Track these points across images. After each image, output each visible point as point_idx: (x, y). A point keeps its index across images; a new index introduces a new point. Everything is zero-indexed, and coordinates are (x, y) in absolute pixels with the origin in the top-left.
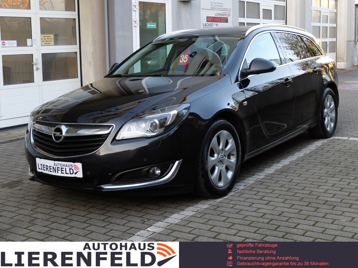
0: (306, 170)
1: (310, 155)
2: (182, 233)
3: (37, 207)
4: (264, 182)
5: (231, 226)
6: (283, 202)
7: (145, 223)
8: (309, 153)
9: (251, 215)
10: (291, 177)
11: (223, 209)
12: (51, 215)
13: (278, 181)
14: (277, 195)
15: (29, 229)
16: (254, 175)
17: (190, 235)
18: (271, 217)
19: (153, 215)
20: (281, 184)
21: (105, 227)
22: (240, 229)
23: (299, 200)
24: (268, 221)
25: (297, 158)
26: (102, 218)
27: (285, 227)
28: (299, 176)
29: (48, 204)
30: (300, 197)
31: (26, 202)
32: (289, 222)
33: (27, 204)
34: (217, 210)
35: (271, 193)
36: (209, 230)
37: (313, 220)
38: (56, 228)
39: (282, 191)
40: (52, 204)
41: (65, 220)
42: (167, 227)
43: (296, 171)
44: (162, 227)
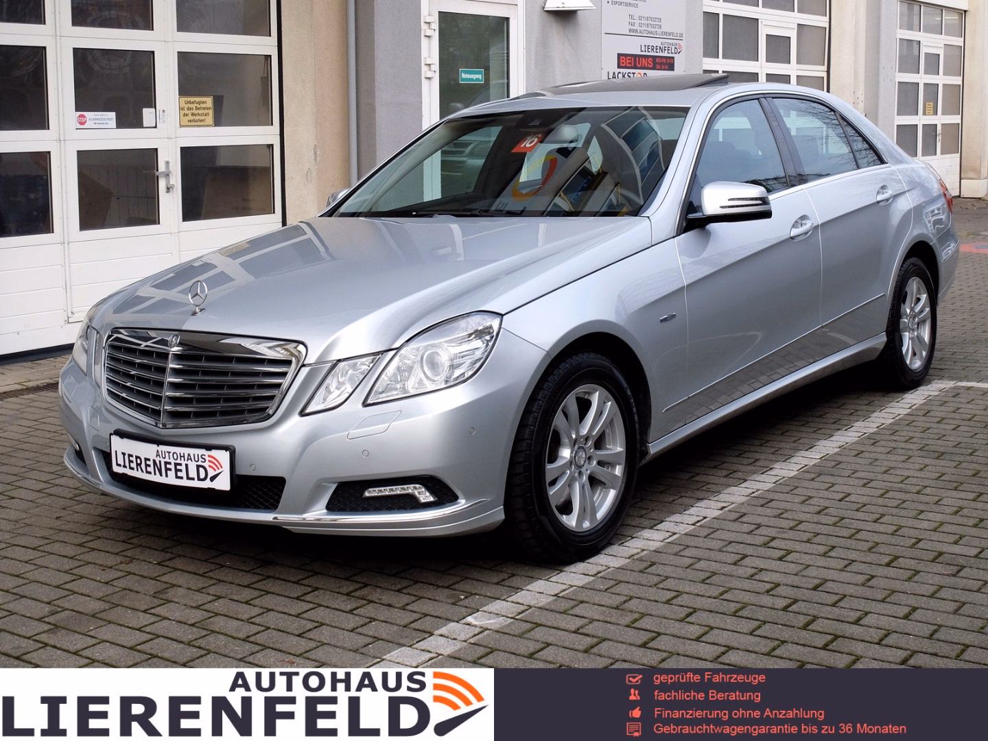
0: (885, 469)
1: (893, 430)
2: (559, 633)
3: (175, 556)
4: (773, 500)
5: (688, 617)
6: (825, 555)
7: (460, 603)
8: (891, 424)
9: (740, 587)
10: (846, 489)
11: (665, 571)
12: (211, 578)
13: (810, 497)
14: (806, 536)
15: (154, 615)
16: (747, 480)
17: (580, 636)
18: (792, 592)
19: (480, 583)
20: (818, 506)
21: (354, 612)
22: (712, 625)
23: (866, 548)
24: (785, 602)
25: (859, 437)
26: (345, 590)
27: (831, 619)
28: (866, 484)
29: (203, 549)
30: (868, 541)
31: (143, 540)
32: (841, 608)
33: (147, 547)
34: (648, 573)
35: (791, 529)
36: (628, 626)
37: (905, 603)
38: (224, 611)
39: (821, 526)
40: (214, 547)
41: (247, 591)
42: (517, 615)
43: (856, 472)
44: (504, 614)
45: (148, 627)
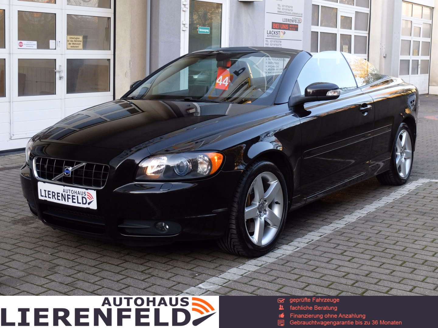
0: (398, 219)
1: (401, 201)
3: (59, 251)
4: (345, 233)
5: (305, 287)
6: (370, 260)
7: (196, 278)
8: (400, 198)
9: (330, 274)
10: (379, 228)
11: (294, 265)
12: (76, 262)
13: (363, 232)
14: (361, 250)
15: (48, 279)
16: (332, 223)
18: (355, 277)
19: (206, 268)
20: (367, 236)
21: (145, 280)
22: (316, 292)
23: (390, 257)
24: (352, 282)
25: (385, 204)
26: (140, 269)
27: (375, 291)
28: (389, 226)
29: (73, 248)
30: (391, 254)
31: (44, 243)
32: (379, 285)
33: (46, 246)
34: (286, 266)
36: (276, 291)
37: (410, 284)
38: (82, 278)
39: (368, 246)
40: (78, 247)
41: (94, 269)
42: (223, 284)
43: (384, 220)
44: (217, 283)
45: (45, 285)
